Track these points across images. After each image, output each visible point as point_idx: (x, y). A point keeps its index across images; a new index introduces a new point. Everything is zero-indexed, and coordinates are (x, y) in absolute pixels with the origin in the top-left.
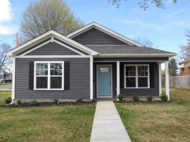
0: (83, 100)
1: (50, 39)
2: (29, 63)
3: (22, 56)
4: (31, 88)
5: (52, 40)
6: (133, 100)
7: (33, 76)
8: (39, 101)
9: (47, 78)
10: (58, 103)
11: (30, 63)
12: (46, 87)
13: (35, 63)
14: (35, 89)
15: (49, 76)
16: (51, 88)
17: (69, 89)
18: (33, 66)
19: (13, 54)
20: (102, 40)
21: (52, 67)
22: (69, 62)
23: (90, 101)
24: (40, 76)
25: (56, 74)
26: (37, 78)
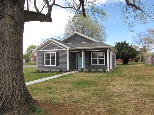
0: (63, 71)
1: (50, 42)
3: (40, 51)
4: (43, 65)
5: (51, 43)
7: (44, 60)
11: (43, 53)
12: (49, 64)
13: (45, 53)
14: (45, 65)
15: (50, 59)
16: (51, 65)
17: (58, 65)
18: (44, 55)
19: (36, 50)
20: (80, 40)
21: (51, 55)
22: (58, 52)
23: (67, 71)
24: (47, 59)
25: (53, 58)
26: (46, 60)
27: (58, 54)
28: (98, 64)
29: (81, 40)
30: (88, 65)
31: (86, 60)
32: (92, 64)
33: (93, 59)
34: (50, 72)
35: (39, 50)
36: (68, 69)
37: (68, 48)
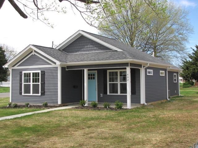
1: (32, 52)
2: (19, 73)
3: (16, 67)
4: (21, 93)
5: (33, 53)
6: (91, 106)
7: (22, 84)
8: (19, 104)
9: (30, 85)
10: (29, 106)
12: (30, 93)
13: (23, 72)
14: (23, 94)
15: (31, 83)
16: (33, 93)
17: (44, 94)
18: (22, 75)
21: (33, 76)
22: (44, 71)
23: (57, 105)
24: (26, 83)
25: (36, 82)
26: (25, 85)
27: (43, 73)
28: (119, 94)
29: (91, 46)
30: (101, 95)
31: (98, 84)
32: (108, 93)
33: (110, 84)
34: (27, 107)
35: (13, 66)
36: (59, 102)
37: (58, 63)
